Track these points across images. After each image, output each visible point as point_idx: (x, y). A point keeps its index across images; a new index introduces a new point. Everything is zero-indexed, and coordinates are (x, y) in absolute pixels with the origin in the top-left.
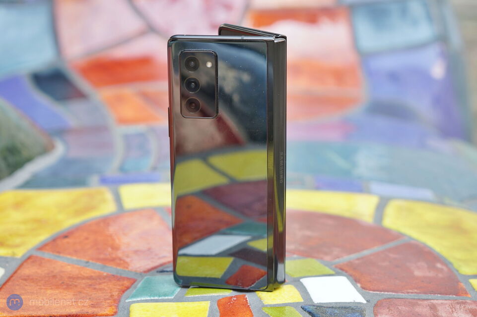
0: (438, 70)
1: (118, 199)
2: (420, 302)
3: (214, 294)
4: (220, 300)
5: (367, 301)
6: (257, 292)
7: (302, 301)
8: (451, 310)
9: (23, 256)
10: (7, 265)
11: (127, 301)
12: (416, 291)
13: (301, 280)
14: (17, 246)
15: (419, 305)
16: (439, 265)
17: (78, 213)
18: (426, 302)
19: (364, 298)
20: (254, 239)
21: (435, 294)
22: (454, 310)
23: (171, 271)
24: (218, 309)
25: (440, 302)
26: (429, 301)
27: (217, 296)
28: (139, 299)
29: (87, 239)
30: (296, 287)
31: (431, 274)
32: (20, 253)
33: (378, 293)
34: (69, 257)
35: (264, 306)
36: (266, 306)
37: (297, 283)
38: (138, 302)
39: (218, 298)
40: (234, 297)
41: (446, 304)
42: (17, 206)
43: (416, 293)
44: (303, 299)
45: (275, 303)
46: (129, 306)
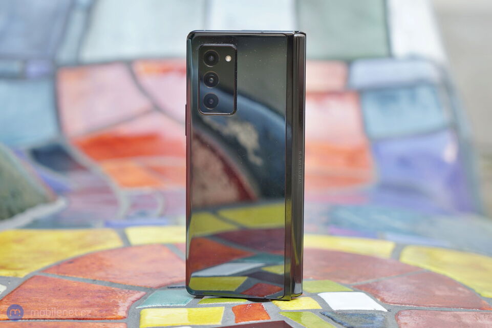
0: (449, 153)
1: (124, 238)
2: (442, 313)
3: (228, 303)
4: (235, 307)
5: (388, 310)
6: (273, 301)
7: (321, 308)
8: (475, 318)
9: (26, 276)
10: (9, 283)
11: (137, 308)
12: (438, 305)
13: (319, 295)
14: (21, 269)
15: (442, 314)
16: (460, 289)
17: (82, 247)
18: (449, 313)
19: (385, 308)
20: (268, 265)
21: (458, 307)
22: (478, 318)
23: (183, 287)
24: (233, 313)
25: (463, 313)
26: (452, 312)
27: (232, 304)
28: (150, 306)
29: (93, 264)
30: (314, 299)
31: (453, 294)
32: (23, 274)
33: (399, 305)
34: (75, 276)
35: (281, 311)
36: (284, 311)
37: (315, 296)
38: (149, 308)
39: (233, 306)
40: (250, 304)
41: (470, 314)
42: (19, 241)
43: (438, 306)
44: (322, 307)
45: (292, 309)
46: (140, 311)
